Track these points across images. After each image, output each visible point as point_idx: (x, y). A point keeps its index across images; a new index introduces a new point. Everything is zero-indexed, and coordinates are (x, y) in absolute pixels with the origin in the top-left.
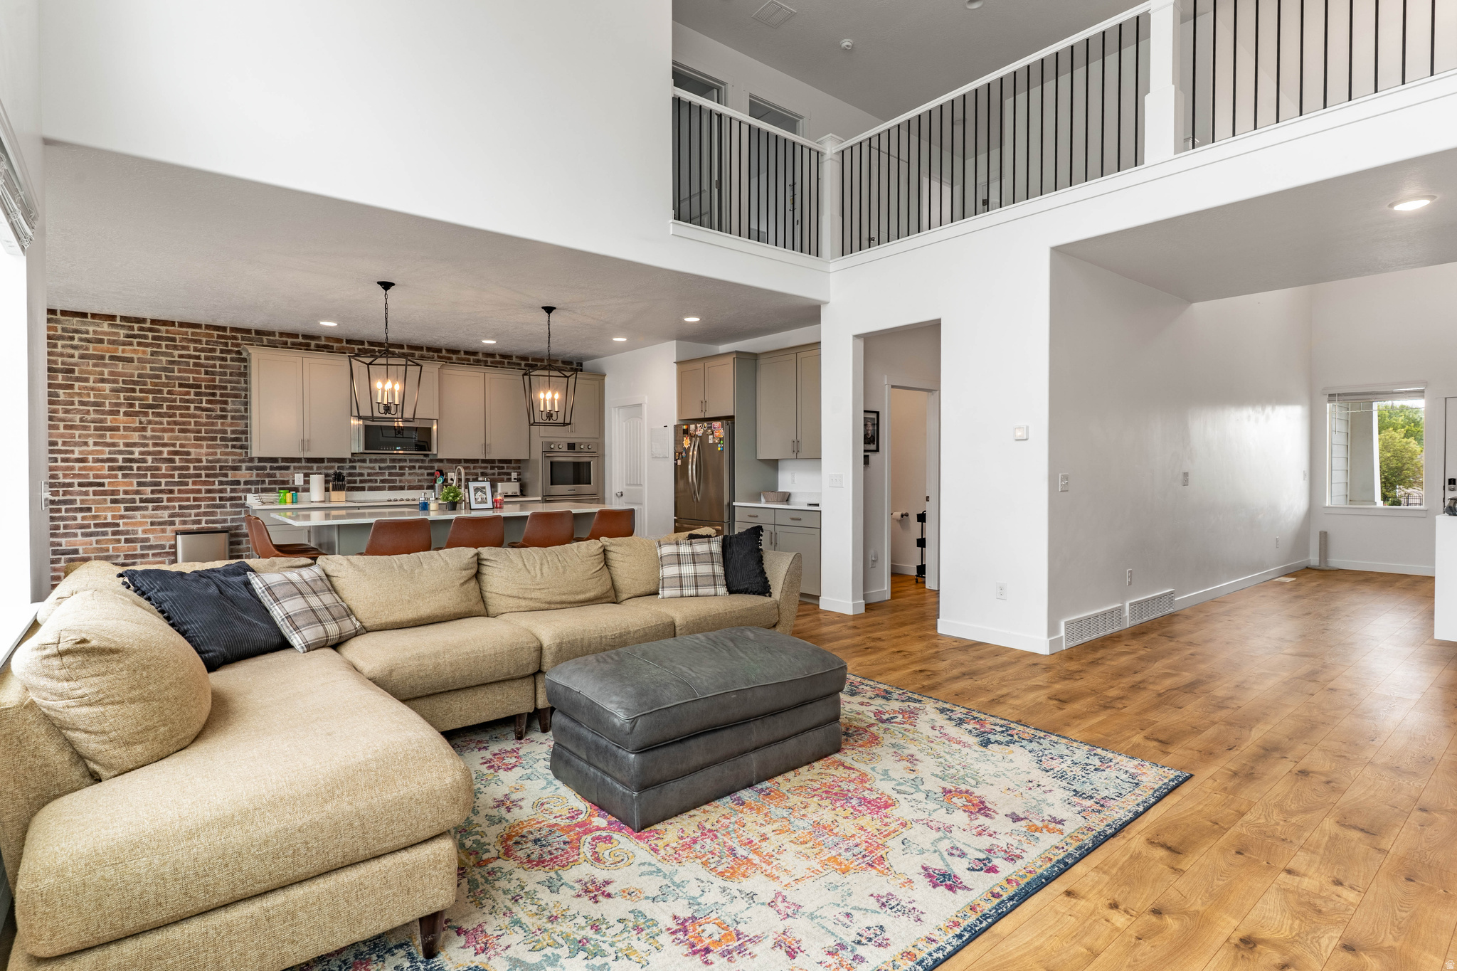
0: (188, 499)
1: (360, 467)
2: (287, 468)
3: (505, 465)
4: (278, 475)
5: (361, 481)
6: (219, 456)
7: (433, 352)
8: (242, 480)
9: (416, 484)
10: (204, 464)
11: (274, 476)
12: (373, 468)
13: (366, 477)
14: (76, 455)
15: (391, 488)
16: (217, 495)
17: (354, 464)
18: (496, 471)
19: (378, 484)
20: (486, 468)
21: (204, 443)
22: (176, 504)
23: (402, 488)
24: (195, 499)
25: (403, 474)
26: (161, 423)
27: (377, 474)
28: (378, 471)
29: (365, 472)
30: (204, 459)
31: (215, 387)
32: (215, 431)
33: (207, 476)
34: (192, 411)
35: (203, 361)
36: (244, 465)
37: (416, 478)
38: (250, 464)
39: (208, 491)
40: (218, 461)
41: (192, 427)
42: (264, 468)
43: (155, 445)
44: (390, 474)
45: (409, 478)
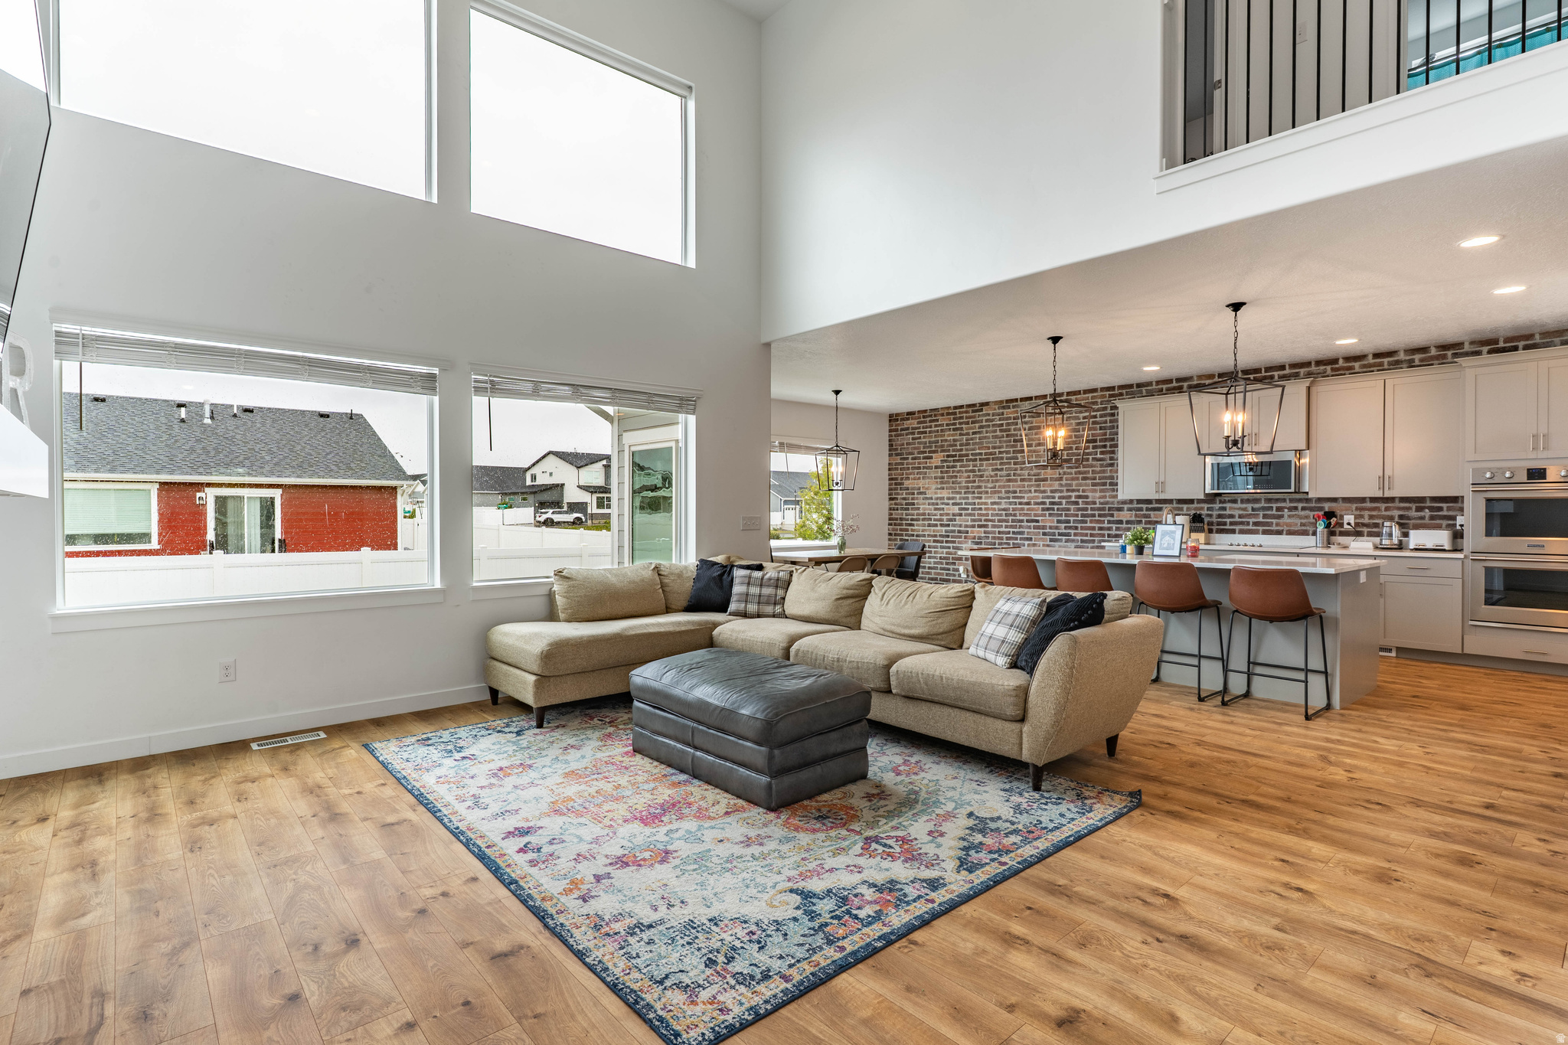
0: (1086, 535)
1: (1231, 508)
2: (1160, 509)
3: (1444, 505)
4: (1152, 516)
5: (1232, 524)
6: (1108, 499)
7: (1325, 365)
8: (1124, 520)
9: (1298, 528)
10: (1098, 506)
11: (1148, 516)
12: (1245, 509)
13: (1237, 519)
14: (1026, 500)
15: (1265, 532)
16: (1106, 532)
17: (1224, 505)
18: (1427, 513)
19: (1250, 527)
20: (1409, 509)
21: (1098, 488)
22: (1079, 538)
23: (1279, 533)
24: (1092, 535)
25: (1281, 517)
26: (1071, 474)
27: (1249, 516)
28: (1250, 512)
29: (1237, 513)
30: (1098, 501)
31: (1106, 440)
32: (1105, 478)
33: (1100, 515)
34: (1091, 462)
35: (1098, 419)
36: (1126, 507)
37: (1299, 521)
38: (1130, 506)
39: (1101, 529)
40: (1107, 503)
41: (1090, 475)
42: (1141, 509)
43: (1068, 491)
44: (1265, 516)
45: (1289, 521)
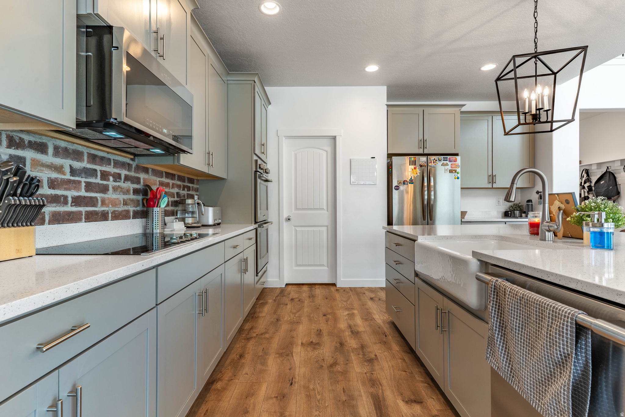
25: (105, 190)
44: (87, 187)
45: (114, 196)
